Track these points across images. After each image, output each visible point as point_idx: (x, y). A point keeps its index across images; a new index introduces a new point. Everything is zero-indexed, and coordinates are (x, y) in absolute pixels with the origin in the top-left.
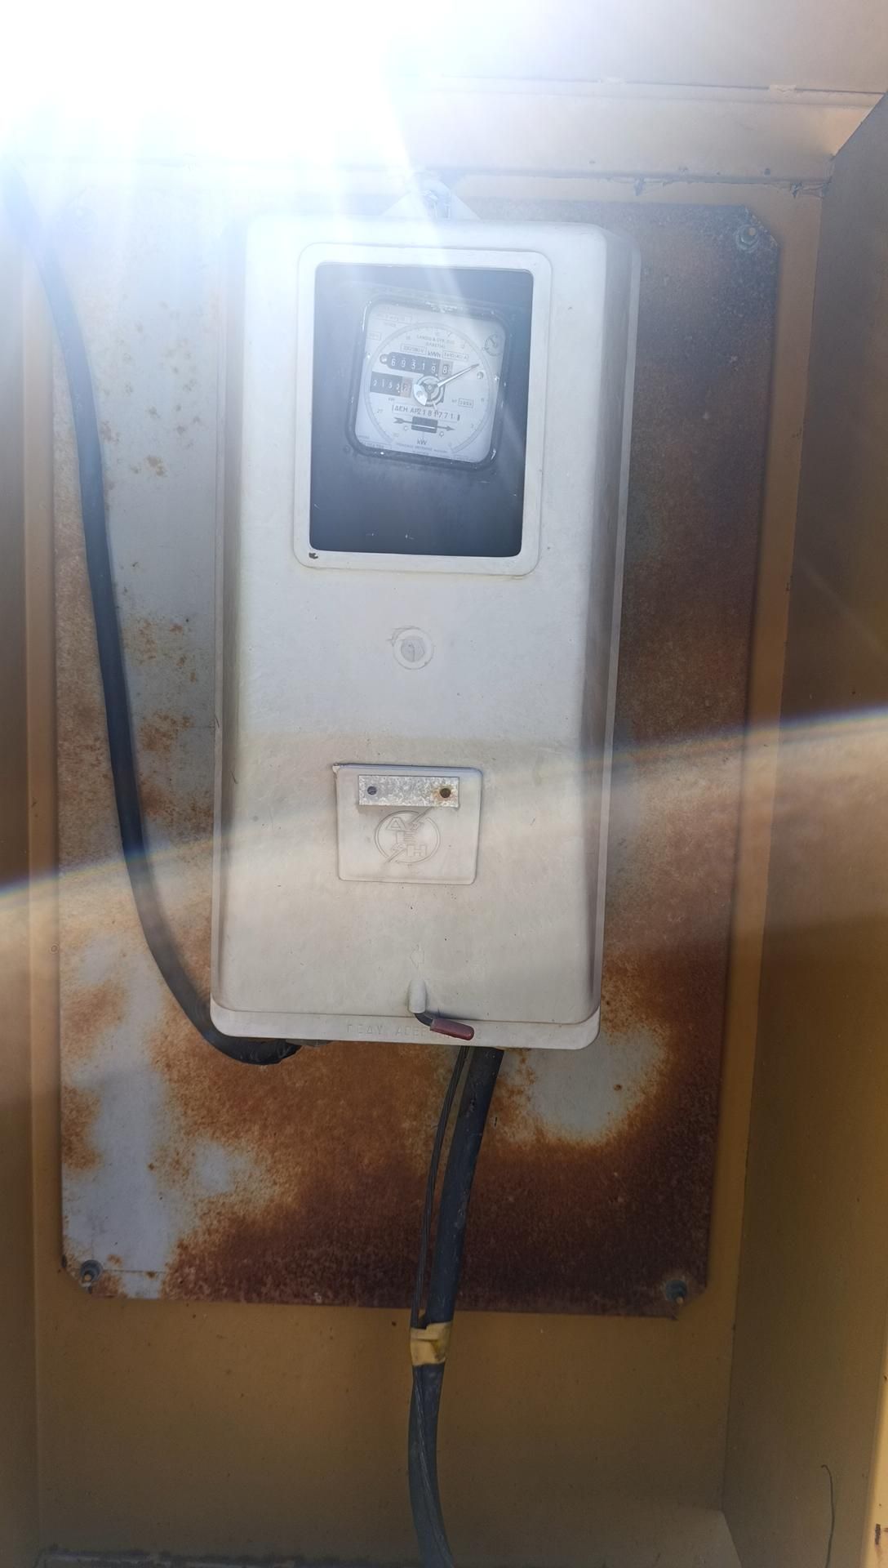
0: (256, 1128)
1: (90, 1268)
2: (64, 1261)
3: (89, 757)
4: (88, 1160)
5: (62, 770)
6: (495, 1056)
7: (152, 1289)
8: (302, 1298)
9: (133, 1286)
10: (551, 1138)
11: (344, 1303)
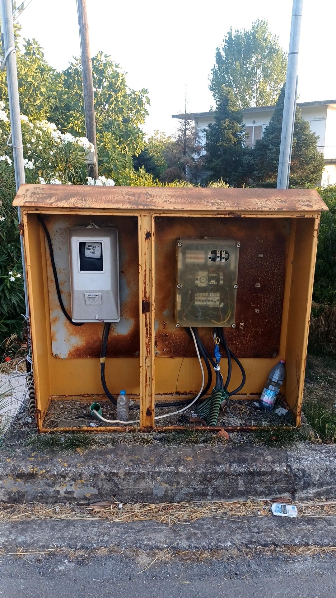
0: (79, 335)
1: (56, 355)
2: (52, 354)
3: (53, 286)
4: (56, 340)
5: (49, 288)
6: (110, 324)
7: (65, 357)
8: (87, 357)
9: (62, 357)
10: (119, 334)
11: (92, 358)
